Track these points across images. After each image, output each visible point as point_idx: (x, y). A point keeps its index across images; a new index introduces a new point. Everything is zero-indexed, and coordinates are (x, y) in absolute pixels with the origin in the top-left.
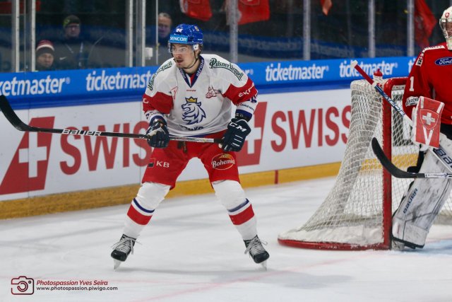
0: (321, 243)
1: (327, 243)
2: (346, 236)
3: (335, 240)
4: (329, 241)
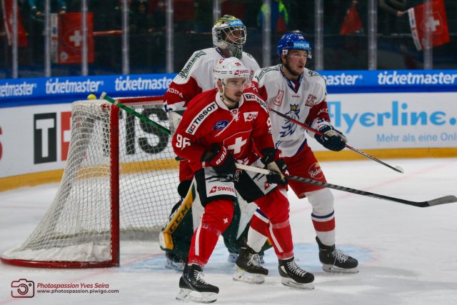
0: (51, 262)
1: (57, 262)
2: (76, 254)
3: (65, 259)
4: (58, 260)
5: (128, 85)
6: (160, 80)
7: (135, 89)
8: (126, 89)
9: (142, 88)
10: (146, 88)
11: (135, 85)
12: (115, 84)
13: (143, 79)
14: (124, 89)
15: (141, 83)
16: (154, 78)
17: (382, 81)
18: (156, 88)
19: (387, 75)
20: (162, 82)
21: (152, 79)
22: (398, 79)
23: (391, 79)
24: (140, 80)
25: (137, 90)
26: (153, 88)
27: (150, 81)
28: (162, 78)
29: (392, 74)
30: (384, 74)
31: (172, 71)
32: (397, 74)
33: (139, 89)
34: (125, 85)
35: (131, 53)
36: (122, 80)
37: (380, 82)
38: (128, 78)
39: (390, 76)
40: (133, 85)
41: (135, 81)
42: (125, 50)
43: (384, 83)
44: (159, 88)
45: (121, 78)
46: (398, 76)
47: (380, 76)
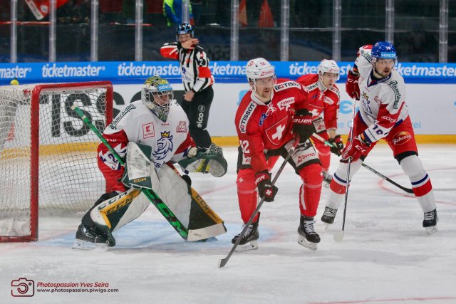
5: (54, 72)
6: (85, 68)
7: (61, 76)
8: (53, 76)
9: (68, 75)
10: (71, 75)
11: (62, 72)
12: (42, 71)
13: (68, 66)
14: (50, 76)
15: (67, 70)
16: (79, 66)
17: (293, 71)
18: (80, 75)
19: (298, 66)
20: (86, 70)
21: (77, 67)
22: (308, 70)
23: (301, 70)
24: (66, 67)
25: (63, 76)
26: (78, 75)
27: (75, 68)
28: (87, 66)
29: (303, 65)
30: (295, 65)
31: (97, 59)
32: (308, 65)
33: (65, 76)
34: (51, 72)
35: (58, 42)
36: (49, 67)
37: (291, 73)
38: (54, 65)
39: (301, 67)
40: (59, 72)
41: (61, 68)
42: (52, 39)
43: (295, 73)
44: (84, 75)
45: (48, 65)
46: (309, 67)
47: (292, 67)
